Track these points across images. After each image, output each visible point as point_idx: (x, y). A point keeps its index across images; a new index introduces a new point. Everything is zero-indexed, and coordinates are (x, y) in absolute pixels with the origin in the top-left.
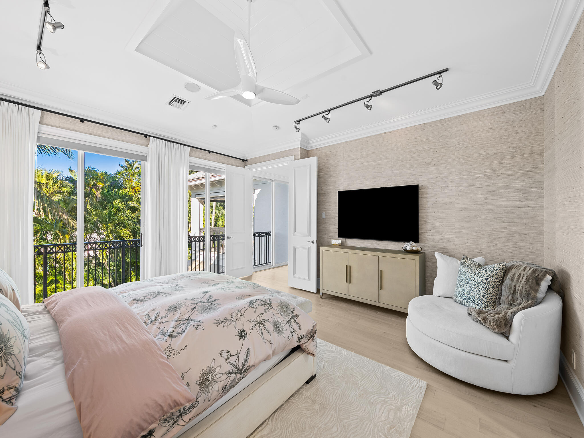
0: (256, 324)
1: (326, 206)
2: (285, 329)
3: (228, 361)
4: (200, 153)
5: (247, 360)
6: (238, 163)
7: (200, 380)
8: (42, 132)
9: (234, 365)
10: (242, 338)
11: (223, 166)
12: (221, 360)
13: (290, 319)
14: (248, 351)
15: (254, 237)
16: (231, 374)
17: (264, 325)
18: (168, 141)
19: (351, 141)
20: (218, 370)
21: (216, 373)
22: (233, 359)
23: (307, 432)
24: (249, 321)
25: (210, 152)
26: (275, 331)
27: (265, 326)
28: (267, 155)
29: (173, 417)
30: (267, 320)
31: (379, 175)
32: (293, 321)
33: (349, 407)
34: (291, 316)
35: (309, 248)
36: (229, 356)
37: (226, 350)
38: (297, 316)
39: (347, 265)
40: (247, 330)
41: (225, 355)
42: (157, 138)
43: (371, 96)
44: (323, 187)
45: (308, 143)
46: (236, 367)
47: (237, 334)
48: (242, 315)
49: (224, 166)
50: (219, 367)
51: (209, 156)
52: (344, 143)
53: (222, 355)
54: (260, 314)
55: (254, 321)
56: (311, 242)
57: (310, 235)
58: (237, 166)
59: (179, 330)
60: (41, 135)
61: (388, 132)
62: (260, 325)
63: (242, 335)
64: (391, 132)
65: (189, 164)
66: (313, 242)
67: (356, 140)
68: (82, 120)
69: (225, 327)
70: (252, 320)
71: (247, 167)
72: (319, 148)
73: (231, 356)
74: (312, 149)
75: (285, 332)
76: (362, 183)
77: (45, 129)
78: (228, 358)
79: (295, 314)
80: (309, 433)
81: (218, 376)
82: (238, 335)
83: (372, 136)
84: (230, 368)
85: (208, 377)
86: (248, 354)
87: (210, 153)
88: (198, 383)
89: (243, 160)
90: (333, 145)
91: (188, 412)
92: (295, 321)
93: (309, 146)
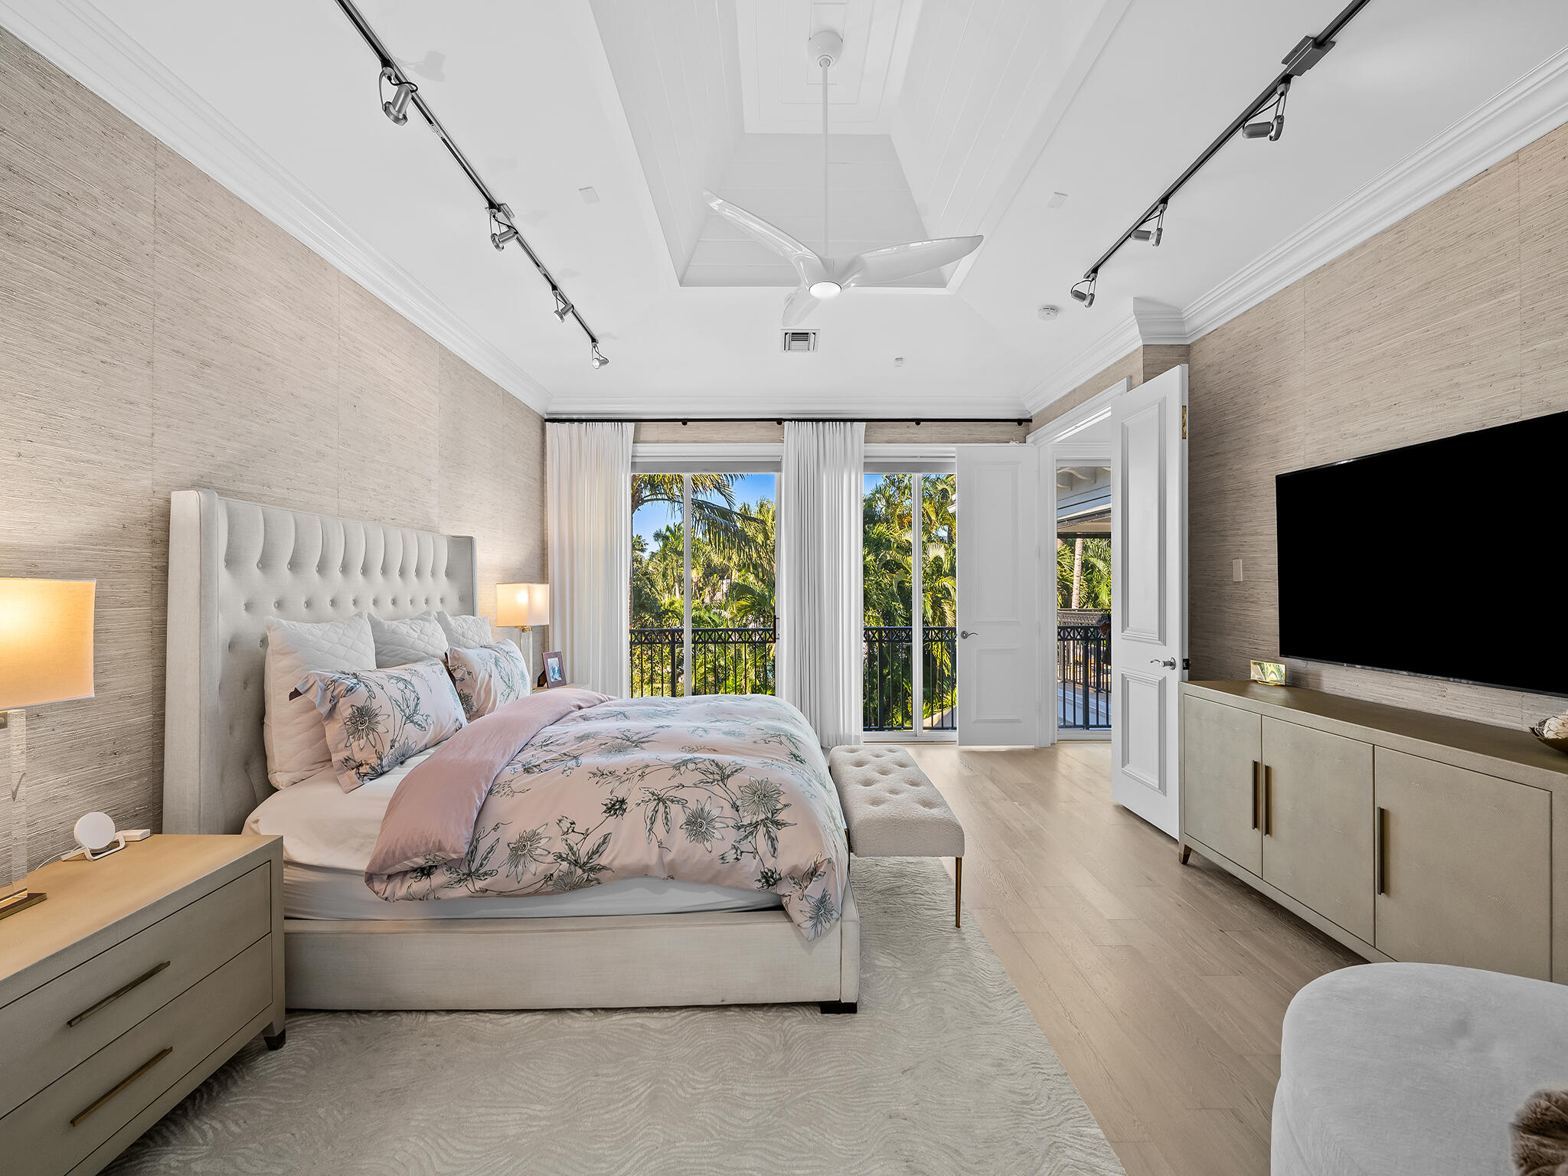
0: (652, 799)
1: (1244, 535)
2: (717, 835)
3: (564, 837)
4: (893, 430)
5: (598, 852)
6: (1001, 432)
7: (515, 844)
8: (638, 455)
9: (571, 849)
10: (610, 812)
11: (951, 449)
12: (555, 831)
13: (754, 821)
14: (606, 838)
15: (1062, 639)
16: (563, 860)
17: (666, 807)
18: (818, 420)
19: (1332, 264)
20: (543, 841)
21: (539, 845)
22: (573, 838)
23: (702, 1077)
24: (643, 790)
25: (918, 421)
26: (687, 829)
27: (668, 810)
28: (1070, 393)
29: (459, 870)
30: (683, 803)
31: (1455, 381)
32: (762, 830)
33: (833, 1110)
34: (763, 816)
35: (1162, 685)
36: (570, 831)
37: (572, 818)
38: (778, 824)
39: (1258, 760)
40: (630, 805)
41: (566, 825)
42: (795, 420)
43: (1286, 79)
44: (1236, 467)
45: (1182, 322)
46: (574, 854)
47: (608, 801)
48: (642, 776)
49: (954, 449)
50: (547, 839)
51: (917, 432)
52: (1304, 279)
53: (561, 824)
54: (677, 785)
55: (653, 794)
56: (1161, 664)
57: (1162, 637)
58: (998, 442)
59: (544, 767)
60: (637, 460)
61: (1502, 164)
62: (658, 804)
63: (616, 807)
64: (1516, 157)
65: (863, 460)
66: (1172, 664)
67: (1350, 253)
68: (685, 422)
69: (599, 784)
70: (650, 790)
71: (1030, 438)
72: (1222, 328)
73: (573, 831)
74: (1199, 336)
75: (713, 840)
76: (1378, 430)
77: (643, 449)
78: (567, 833)
79: (779, 817)
80: (703, 1080)
81: (539, 851)
82: (606, 805)
83: (1422, 209)
84: (563, 849)
85: (524, 846)
86: (604, 843)
87: (918, 424)
88: (511, 846)
89: (1020, 422)
90: (1268, 300)
91: (483, 878)
92: (768, 832)
93: (1187, 329)
